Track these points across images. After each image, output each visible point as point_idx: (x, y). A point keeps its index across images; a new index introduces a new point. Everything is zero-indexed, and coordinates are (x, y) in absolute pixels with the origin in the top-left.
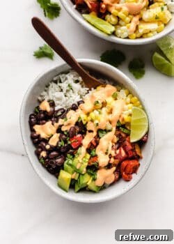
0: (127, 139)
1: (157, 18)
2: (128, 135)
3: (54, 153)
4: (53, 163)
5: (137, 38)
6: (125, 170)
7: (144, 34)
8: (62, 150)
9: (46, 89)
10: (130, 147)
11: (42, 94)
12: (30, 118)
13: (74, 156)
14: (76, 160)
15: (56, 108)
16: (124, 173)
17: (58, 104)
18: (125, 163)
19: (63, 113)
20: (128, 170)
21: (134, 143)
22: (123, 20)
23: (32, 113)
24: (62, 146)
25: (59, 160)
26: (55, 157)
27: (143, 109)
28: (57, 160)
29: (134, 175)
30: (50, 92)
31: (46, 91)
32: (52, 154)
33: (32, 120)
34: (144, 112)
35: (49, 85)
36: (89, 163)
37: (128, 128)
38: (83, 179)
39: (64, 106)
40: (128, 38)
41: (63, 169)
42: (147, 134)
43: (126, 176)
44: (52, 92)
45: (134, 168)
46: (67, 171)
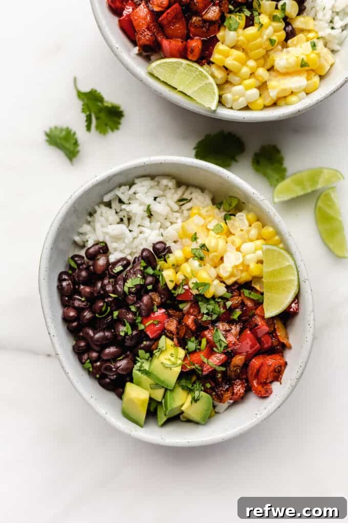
0: (258, 312)
1: (303, 65)
2: (259, 304)
3: (112, 349)
4: (110, 369)
5: (265, 107)
6: (257, 375)
7: (279, 99)
8: (128, 343)
9: (89, 219)
10: (265, 329)
11: (81, 230)
12: (60, 280)
13: (152, 355)
14: (156, 362)
15: (112, 259)
16: (255, 383)
17: (115, 250)
18: (256, 362)
19: (125, 267)
20: (263, 375)
21: (273, 318)
22: (236, 74)
23: (63, 269)
24: (126, 334)
25: (122, 363)
26: (115, 358)
27: (287, 249)
28: (118, 365)
29: (275, 386)
30: (98, 226)
31: (89, 223)
32: (107, 351)
33: (64, 284)
34: (288, 256)
35: (95, 212)
36: (183, 367)
37: (258, 287)
38: (174, 399)
39: (128, 251)
40: (247, 108)
41: (131, 381)
42: (297, 298)
43: (260, 388)
44: (103, 226)
45: (274, 371)
46: (139, 384)
